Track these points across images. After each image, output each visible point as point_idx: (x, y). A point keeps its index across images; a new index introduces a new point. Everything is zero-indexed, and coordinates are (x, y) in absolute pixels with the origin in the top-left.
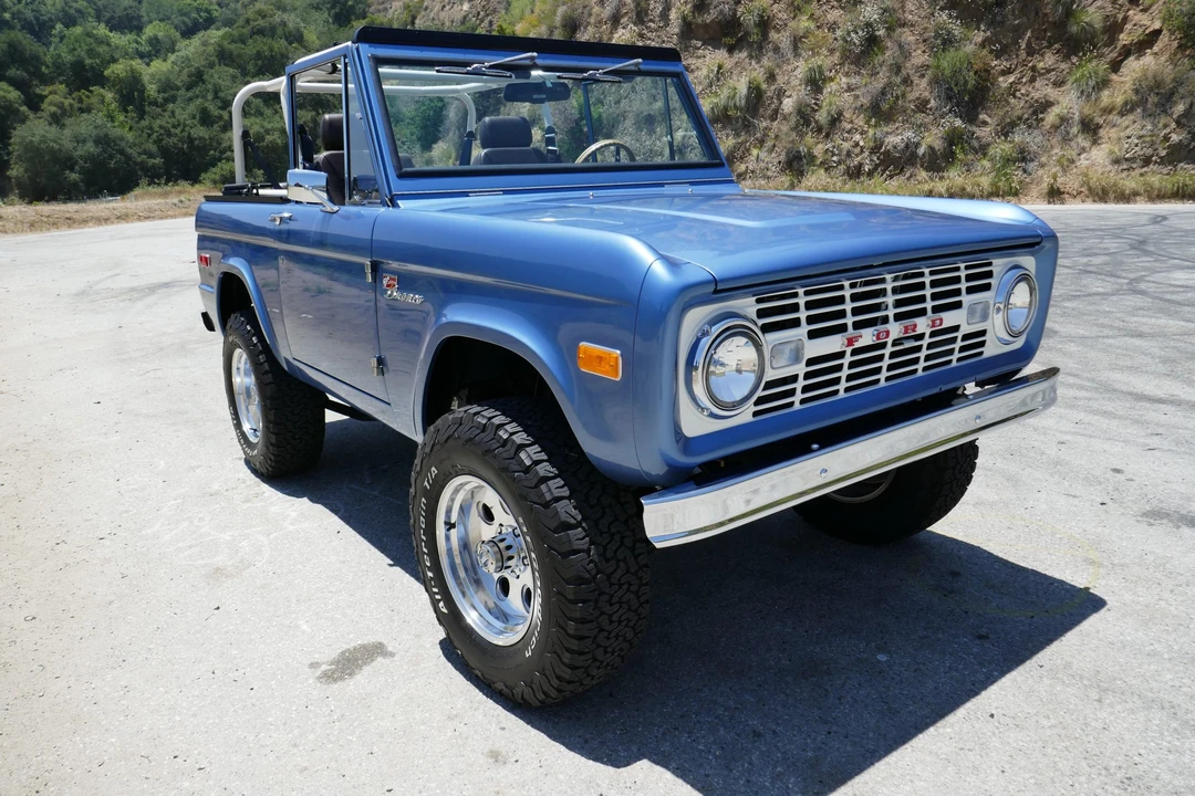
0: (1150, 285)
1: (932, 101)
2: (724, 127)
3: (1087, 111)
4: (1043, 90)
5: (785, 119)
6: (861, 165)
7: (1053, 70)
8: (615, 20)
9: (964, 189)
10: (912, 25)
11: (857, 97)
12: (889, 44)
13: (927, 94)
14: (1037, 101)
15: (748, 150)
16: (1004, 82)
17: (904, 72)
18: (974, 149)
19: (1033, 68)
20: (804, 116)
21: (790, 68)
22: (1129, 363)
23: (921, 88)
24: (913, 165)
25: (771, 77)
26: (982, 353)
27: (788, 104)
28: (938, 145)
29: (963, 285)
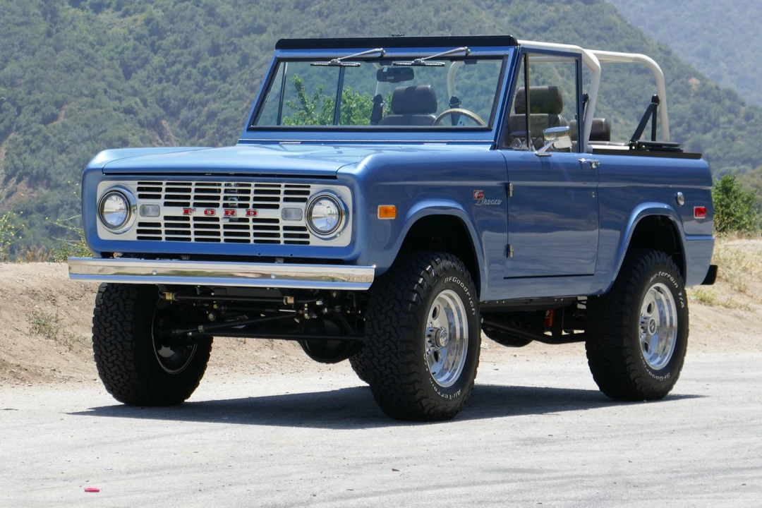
26: (308, 242)
29: (282, 196)
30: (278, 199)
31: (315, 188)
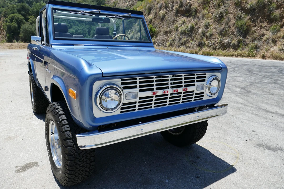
0: (280, 82)
1: (235, 32)
2: (184, 35)
3: (274, 37)
4: (263, 31)
5: (199, 34)
6: (216, 47)
7: (266, 27)
8: (160, 8)
9: (241, 54)
10: (232, 14)
11: (217, 30)
12: (226, 18)
13: (234, 30)
14: (261, 34)
15: (189, 41)
16: (253, 29)
17: (229, 25)
18: (245, 44)
19: (261, 26)
20: (204, 34)
21: (201, 22)
22: (267, 102)
23: (233, 29)
24: (229, 47)
25: (196, 24)
26: (203, 99)
27: (200, 31)
28: (236, 43)
29: (196, 80)
30: (194, 81)
31: (208, 75)
